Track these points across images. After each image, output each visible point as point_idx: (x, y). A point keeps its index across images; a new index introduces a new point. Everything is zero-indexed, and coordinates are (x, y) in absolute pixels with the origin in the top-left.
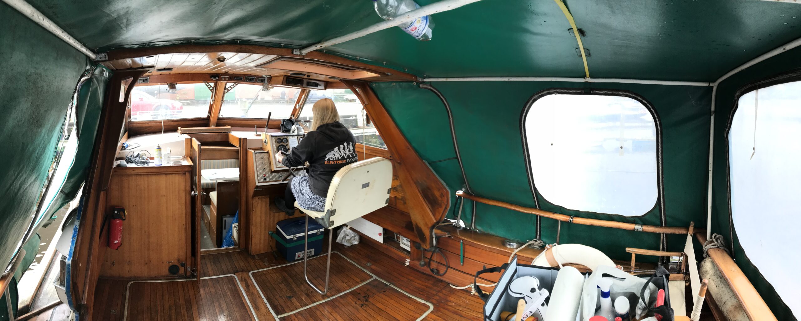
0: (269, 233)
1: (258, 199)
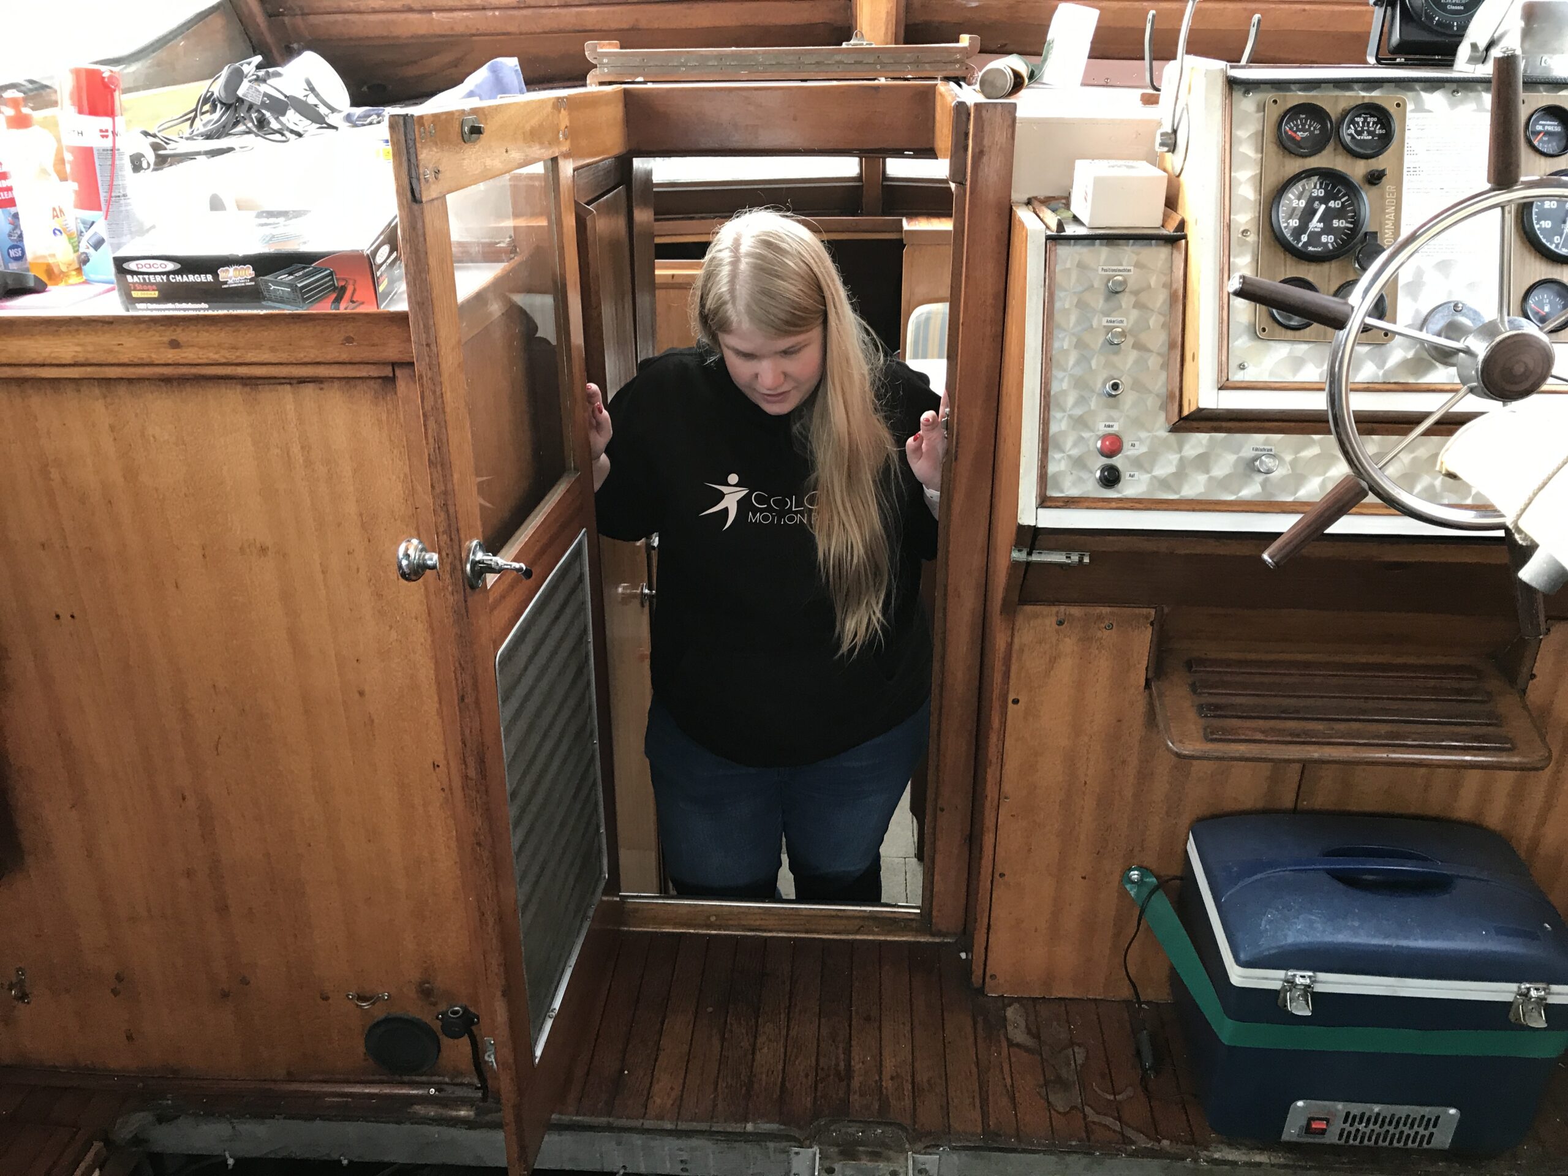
0: (1126, 879)
1: (1060, 623)
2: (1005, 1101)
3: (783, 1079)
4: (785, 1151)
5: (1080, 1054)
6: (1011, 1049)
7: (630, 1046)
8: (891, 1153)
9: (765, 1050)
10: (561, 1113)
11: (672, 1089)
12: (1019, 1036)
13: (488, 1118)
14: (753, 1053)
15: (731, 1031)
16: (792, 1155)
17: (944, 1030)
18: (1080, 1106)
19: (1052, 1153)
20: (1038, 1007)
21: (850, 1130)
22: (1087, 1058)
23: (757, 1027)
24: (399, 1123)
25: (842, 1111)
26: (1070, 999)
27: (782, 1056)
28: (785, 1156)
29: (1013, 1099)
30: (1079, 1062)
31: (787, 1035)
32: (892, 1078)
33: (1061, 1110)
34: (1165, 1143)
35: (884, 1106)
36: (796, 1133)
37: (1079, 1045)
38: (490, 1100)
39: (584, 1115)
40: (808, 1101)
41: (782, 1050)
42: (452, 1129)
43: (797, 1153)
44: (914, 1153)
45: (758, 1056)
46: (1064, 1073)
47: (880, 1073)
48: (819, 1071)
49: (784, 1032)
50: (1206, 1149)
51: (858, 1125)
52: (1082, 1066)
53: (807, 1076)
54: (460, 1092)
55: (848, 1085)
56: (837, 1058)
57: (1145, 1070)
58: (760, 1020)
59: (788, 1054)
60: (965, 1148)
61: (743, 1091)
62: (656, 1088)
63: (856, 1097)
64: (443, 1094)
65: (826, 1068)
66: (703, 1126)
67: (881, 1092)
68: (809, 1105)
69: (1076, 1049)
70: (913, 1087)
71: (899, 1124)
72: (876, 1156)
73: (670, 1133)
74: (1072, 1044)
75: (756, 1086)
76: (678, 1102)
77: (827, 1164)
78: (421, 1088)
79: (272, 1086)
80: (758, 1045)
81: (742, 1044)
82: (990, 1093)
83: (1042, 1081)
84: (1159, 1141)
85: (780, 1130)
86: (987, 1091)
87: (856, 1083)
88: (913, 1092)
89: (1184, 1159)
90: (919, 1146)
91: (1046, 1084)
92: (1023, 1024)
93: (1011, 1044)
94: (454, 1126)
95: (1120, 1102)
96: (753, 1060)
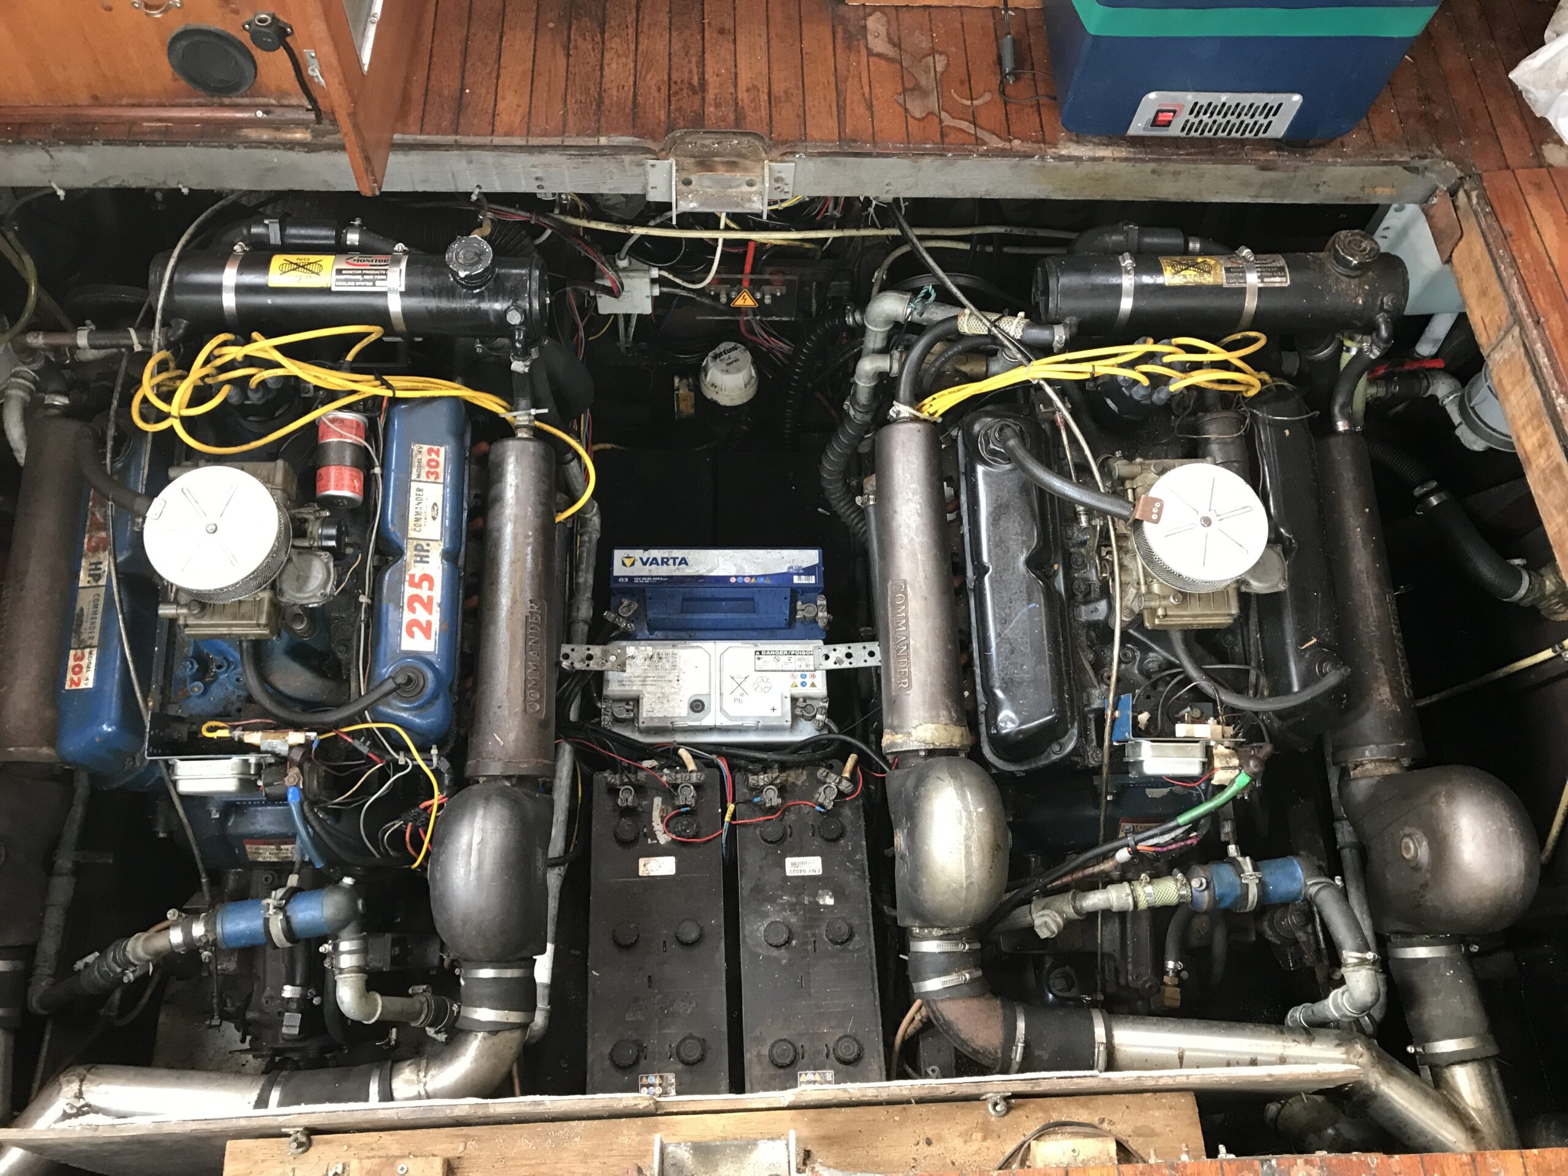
2: (861, 110)
3: (635, 94)
4: (640, 164)
5: (941, 63)
6: (871, 59)
7: (468, 65)
8: (747, 162)
9: (614, 66)
10: (404, 133)
11: (519, 106)
12: (879, 45)
13: (327, 140)
14: (602, 69)
15: (576, 48)
16: (649, 168)
17: (801, 41)
18: (937, 112)
19: (906, 156)
20: (900, 14)
21: (707, 142)
22: (948, 65)
23: (603, 43)
24: (230, 147)
25: (698, 122)
26: (935, 7)
27: (632, 71)
28: (641, 169)
29: (870, 107)
30: (939, 69)
31: (636, 49)
32: (748, 90)
33: (918, 116)
34: (1017, 142)
35: (740, 117)
36: (650, 144)
37: (941, 54)
38: (326, 122)
39: (429, 134)
40: (663, 116)
41: (632, 65)
42: (290, 153)
43: (653, 166)
44: (771, 161)
45: (606, 71)
46: (923, 82)
47: (736, 86)
48: (673, 85)
49: (633, 47)
50: (1055, 146)
51: (713, 136)
52: (943, 73)
53: (659, 90)
54: (291, 115)
55: (703, 98)
56: (690, 72)
57: (1003, 76)
58: (606, 35)
59: (639, 68)
60: (821, 154)
61: (594, 107)
62: (501, 105)
63: (712, 109)
64: (271, 117)
65: (679, 81)
66: (556, 141)
67: (737, 104)
68: (663, 118)
69: (937, 57)
70: (770, 97)
71: (755, 134)
72: (732, 166)
73: (520, 148)
74: (933, 52)
75: (607, 102)
76: (526, 119)
77: (685, 175)
78: (248, 111)
79: (78, 111)
80: (606, 61)
81: (589, 60)
82: (848, 101)
83: (900, 90)
84: (1010, 141)
85: (634, 142)
86: (845, 100)
87: (710, 96)
88: (770, 103)
89: (1033, 156)
90: (775, 154)
91: (905, 90)
92: (884, 33)
93: (870, 53)
94: (292, 149)
95: (977, 107)
96: (602, 76)
